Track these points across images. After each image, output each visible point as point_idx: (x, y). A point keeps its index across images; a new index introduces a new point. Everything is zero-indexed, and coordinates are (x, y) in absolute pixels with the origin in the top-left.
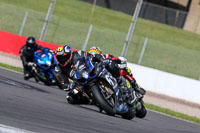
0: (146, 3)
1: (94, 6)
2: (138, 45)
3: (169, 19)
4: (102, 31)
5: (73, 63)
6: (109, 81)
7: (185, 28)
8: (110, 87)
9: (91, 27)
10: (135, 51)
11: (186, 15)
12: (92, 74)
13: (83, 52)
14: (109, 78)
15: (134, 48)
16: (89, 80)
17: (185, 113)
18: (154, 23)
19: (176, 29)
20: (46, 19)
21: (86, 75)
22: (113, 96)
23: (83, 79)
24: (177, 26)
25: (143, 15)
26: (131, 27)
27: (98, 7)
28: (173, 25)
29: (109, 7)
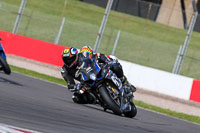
3: (142, 11)
4: (75, 23)
5: (78, 64)
6: (115, 82)
7: (158, 20)
9: (64, 19)
10: (108, 44)
11: (159, 8)
12: (98, 76)
15: (106, 41)
16: (96, 81)
17: (158, 106)
18: (127, 16)
19: (149, 22)
20: (19, 12)
21: (93, 77)
22: (119, 96)
23: (91, 81)
24: (150, 19)
25: (115, 7)
28: (145, 17)
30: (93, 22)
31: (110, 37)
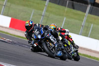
0: (92, 7)
1: (66, 8)
2: (88, 28)
5: (34, 30)
6: (52, 40)
8: (53, 43)
13: (39, 24)
14: (52, 38)
16: (41, 39)
18: (96, 17)
20: (43, 14)
21: (39, 37)
22: (54, 48)
23: (38, 39)
25: (90, 12)
26: (85, 19)
27: (68, 9)
29: (74, 8)
30: (79, 20)
31: (87, 27)
